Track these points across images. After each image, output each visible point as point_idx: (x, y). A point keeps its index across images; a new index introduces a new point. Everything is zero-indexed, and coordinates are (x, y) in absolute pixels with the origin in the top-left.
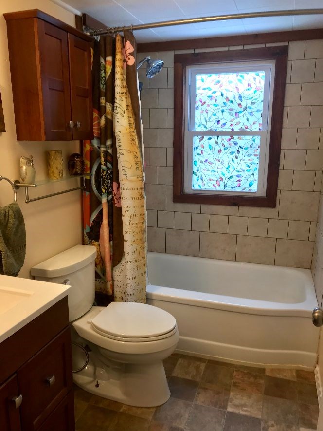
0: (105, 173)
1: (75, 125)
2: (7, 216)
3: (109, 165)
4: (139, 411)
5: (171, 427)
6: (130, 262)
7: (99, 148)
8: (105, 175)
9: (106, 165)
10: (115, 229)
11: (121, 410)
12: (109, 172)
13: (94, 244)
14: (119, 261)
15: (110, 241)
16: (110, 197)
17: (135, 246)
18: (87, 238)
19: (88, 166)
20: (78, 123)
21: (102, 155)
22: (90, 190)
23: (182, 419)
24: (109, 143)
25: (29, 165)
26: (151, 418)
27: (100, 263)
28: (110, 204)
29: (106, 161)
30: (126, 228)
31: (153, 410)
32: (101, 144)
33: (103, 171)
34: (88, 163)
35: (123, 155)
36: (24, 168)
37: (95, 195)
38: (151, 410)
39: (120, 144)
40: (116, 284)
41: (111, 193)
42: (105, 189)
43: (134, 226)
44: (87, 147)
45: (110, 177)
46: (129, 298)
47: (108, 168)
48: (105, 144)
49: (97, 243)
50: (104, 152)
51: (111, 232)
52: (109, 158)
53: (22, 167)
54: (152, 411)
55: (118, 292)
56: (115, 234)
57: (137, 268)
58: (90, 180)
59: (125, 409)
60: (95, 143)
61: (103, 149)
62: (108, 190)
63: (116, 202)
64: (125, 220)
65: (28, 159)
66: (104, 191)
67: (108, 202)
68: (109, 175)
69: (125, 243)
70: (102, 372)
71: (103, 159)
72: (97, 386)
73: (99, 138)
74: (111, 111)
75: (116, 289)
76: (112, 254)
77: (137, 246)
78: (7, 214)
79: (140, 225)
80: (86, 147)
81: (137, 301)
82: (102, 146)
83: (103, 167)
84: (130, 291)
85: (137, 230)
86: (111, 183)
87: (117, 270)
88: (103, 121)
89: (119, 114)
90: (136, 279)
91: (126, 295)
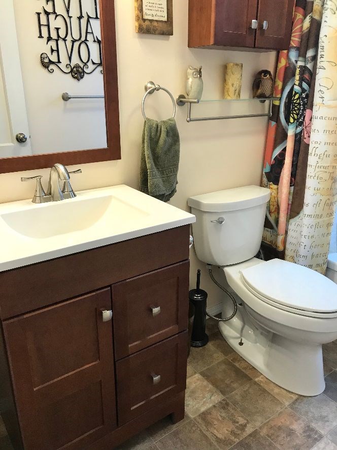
0: (297, 96)
1: (260, 26)
2: (159, 131)
3: (305, 85)
4: (276, 390)
5: (308, 427)
6: (310, 216)
7: (296, 61)
8: (297, 99)
9: (300, 85)
10: (299, 171)
11: (256, 380)
12: (304, 95)
13: (271, 186)
14: (298, 213)
15: (291, 186)
16: (299, 129)
17: (318, 197)
18: (265, 179)
19: (280, 87)
20: (265, 24)
21: (298, 71)
22: (277, 119)
23: (327, 424)
24: (310, 53)
25: (196, 76)
26: (287, 404)
27: (275, 211)
28: (299, 139)
29: (302, 79)
30: (310, 171)
31: (295, 397)
32: (299, 56)
33: (296, 93)
34: (280, 84)
35: (325, 69)
36: (190, 80)
37: (282, 126)
38: (292, 396)
39: (323, 53)
40: (289, 239)
41: (301, 124)
42: (294, 118)
43: (322, 169)
44: (283, 63)
45: (304, 102)
46: (301, 259)
47: (303, 90)
48: (304, 56)
49: (275, 187)
50: (301, 67)
51: (293, 175)
52: (307, 76)
53: (189, 79)
54: (292, 398)
55: (290, 250)
56: (298, 178)
57: (317, 226)
58: (279, 107)
59: (262, 380)
60: (293, 55)
61: (300, 63)
62: (298, 119)
63: (306, 136)
64: (312, 160)
65: (195, 69)
66: (292, 120)
67: (296, 135)
68: (303, 99)
69: (306, 190)
70: (250, 332)
71: (297, 77)
72: (241, 344)
73: (298, 49)
74: (320, 7)
75: (288, 246)
76: (290, 203)
77: (322, 198)
78: (159, 129)
79: (331, 170)
80: (280, 62)
81: (310, 267)
82: (301, 59)
83: (297, 88)
84: (302, 251)
85: (326, 176)
86: (304, 110)
87: (293, 223)
88: (307, 24)
89: (329, 10)
90: (314, 239)
91: (298, 255)
